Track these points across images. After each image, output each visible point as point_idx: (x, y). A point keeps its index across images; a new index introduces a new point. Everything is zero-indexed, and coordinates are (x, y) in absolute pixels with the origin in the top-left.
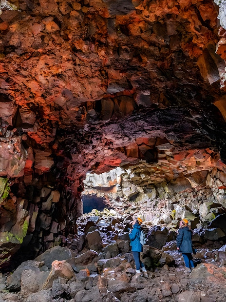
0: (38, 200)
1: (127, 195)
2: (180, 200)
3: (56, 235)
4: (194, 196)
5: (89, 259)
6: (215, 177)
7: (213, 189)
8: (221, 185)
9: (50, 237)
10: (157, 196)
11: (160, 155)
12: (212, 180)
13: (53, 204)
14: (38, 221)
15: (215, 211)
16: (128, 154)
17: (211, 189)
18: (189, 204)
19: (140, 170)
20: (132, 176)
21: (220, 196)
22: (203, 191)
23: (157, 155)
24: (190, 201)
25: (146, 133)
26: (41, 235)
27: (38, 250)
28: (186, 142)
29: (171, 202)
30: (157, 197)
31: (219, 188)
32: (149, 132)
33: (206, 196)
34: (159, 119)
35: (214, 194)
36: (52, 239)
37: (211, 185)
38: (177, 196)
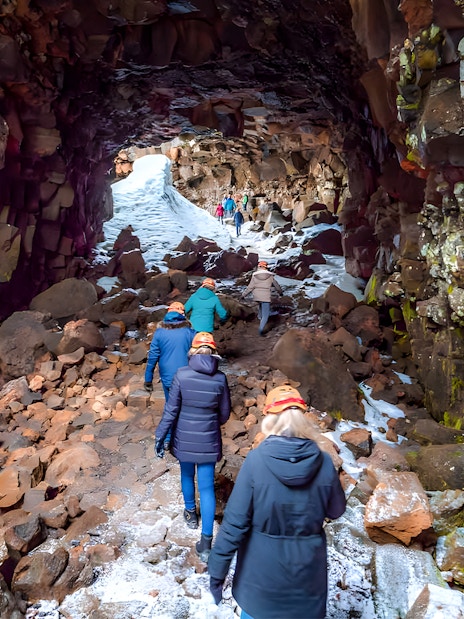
0: (35, 205)
1: (186, 179)
2: (266, 191)
3: (68, 258)
4: (289, 188)
5: (124, 303)
6: (324, 162)
7: (318, 180)
8: (330, 176)
9: (60, 261)
10: (234, 182)
11: (247, 123)
12: (319, 166)
13: (63, 211)
14: (38, 239)
15: (315, 216)
16: (195, 118)
17: (314, 179)
18: (280, 199)
19: (211, 141)
20: (197, 149)
21: (326, 192)
22: (303, 180)
23: (242, 123)
24: (281, 195)
25: (230, 91)
26: (43, 260)
27: (38, 283)
28: (292, 110)
29: (252, 194)
30: (233, 184)
31: (327, 180)
32: (234, 90)
33: (305, 189)
34: (256, 70)
35: (318, 187)
36: (63, 264)
37: (315, 173)
38: (264, 185)
